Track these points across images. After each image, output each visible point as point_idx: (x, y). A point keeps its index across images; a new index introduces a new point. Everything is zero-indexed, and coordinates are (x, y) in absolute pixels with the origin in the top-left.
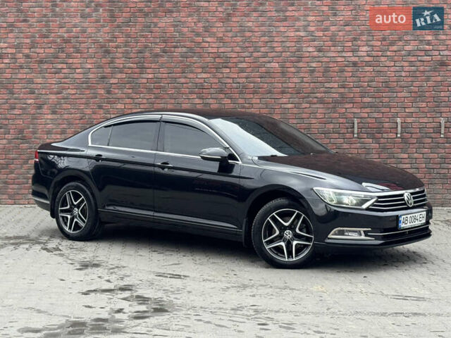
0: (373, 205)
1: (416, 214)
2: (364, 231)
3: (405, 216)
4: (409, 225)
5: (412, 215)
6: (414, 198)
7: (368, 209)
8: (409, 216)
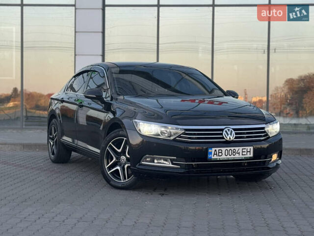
0: (180, 136)
1: (237, 149)
2: (170, 159)
3: (217, 149)
4: (224, 157)
5: (228, 149)
6: (236, 134)
7: (174, 140)
8: (224, 149)
